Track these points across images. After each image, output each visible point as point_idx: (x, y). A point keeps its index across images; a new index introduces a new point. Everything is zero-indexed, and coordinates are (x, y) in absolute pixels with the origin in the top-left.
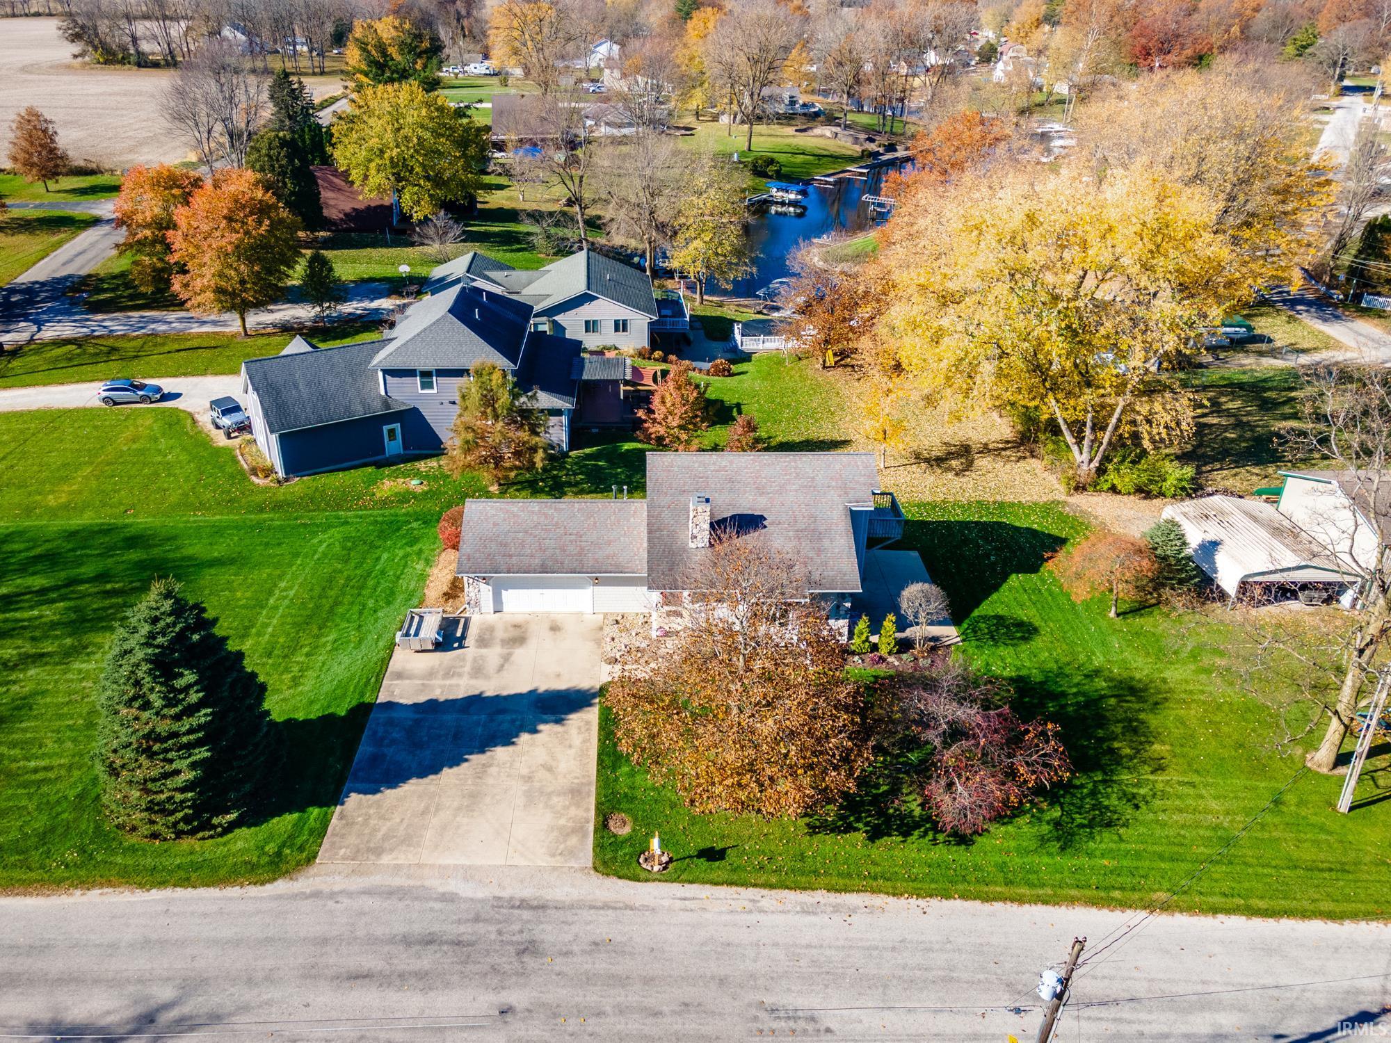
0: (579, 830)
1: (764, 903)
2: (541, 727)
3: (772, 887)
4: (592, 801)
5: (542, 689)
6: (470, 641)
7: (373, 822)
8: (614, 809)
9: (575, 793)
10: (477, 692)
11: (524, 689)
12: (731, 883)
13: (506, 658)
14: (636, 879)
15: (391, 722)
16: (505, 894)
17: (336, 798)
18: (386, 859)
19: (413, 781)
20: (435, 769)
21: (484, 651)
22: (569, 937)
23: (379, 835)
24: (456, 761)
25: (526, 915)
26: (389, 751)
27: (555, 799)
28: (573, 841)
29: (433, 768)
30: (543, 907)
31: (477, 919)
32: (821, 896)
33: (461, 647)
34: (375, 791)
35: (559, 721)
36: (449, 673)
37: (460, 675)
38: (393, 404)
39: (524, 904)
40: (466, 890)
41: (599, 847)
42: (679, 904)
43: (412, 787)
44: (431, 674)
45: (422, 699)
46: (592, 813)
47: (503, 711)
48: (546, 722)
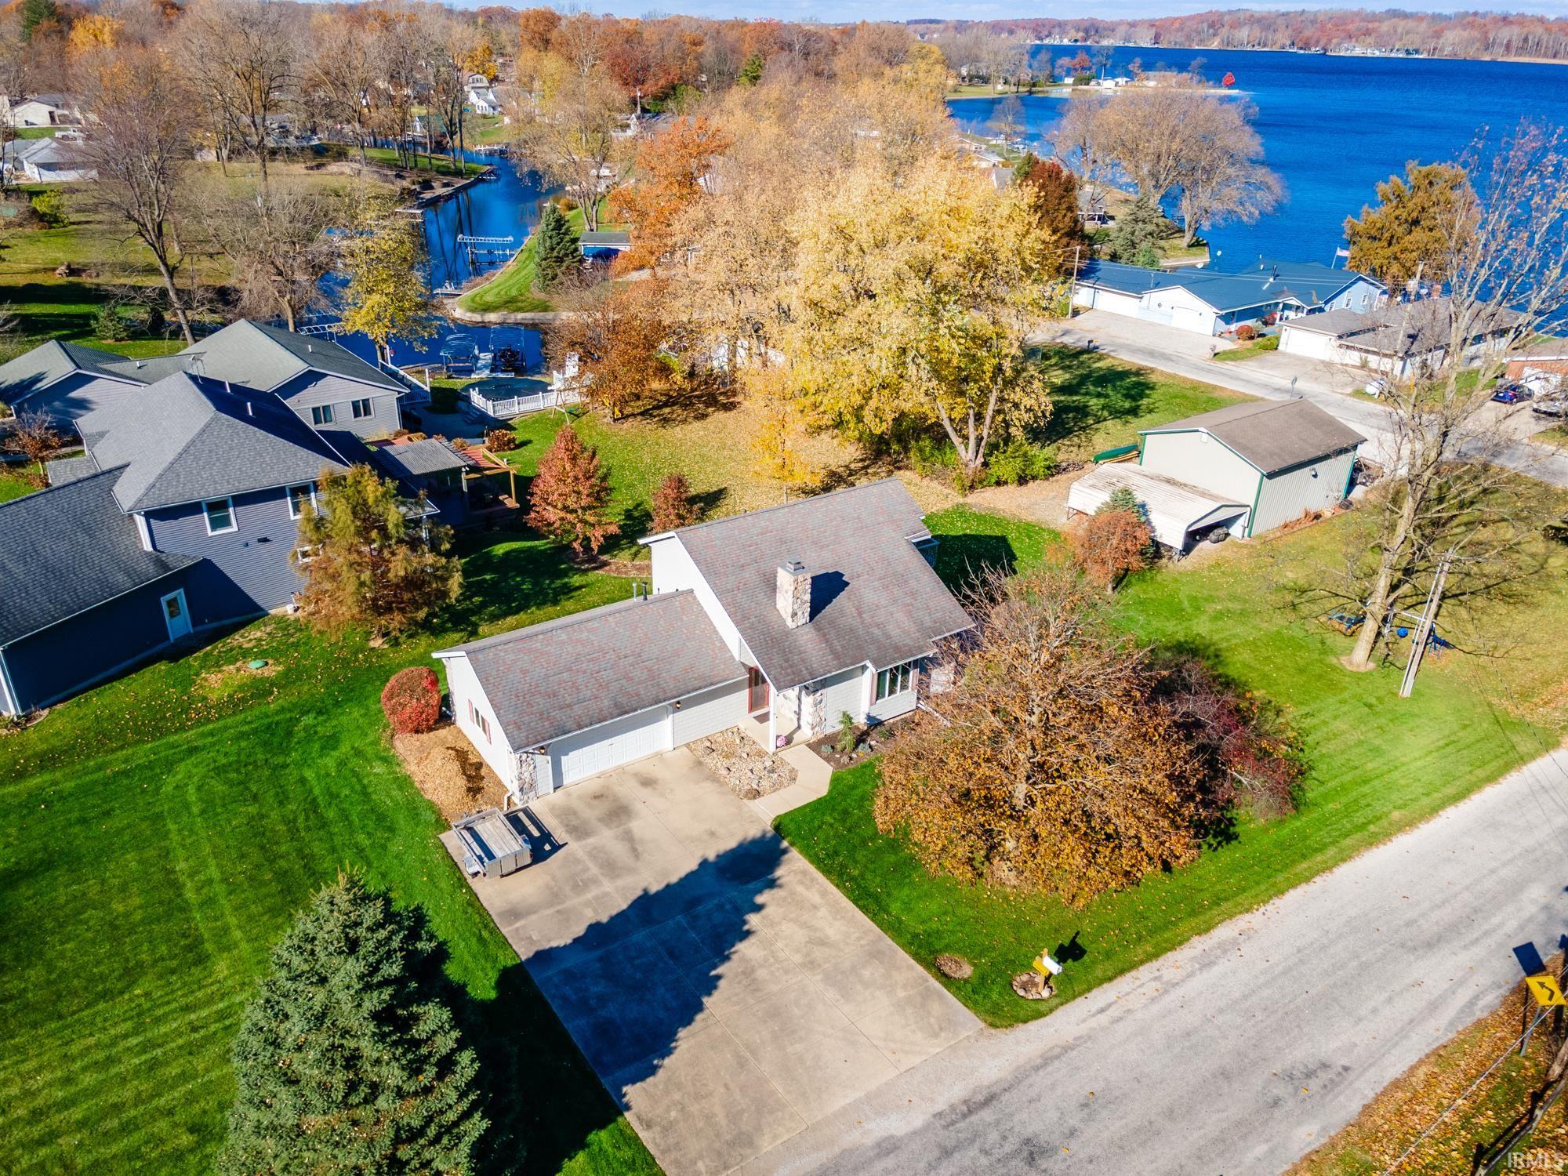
0: (927, 994)
1: (1169, 974)
2: (760, 899)
3: (1156, 956)
4: (904, 957)
5: (711, 856)
6: (559, 834)
7: (694, 1108)
8: (935, 952)
9: (875, 955)
10: (639, 893)
11: (693, 865)
12: (1122, 972)
13: (629, 838)
14: (1039, 1015)
15: (570, 976)
16: (941, 1105)
17: (611, 1110)
18: (766, 1145)
19: (682, 1033)
20: (699, 1007)
21: (591, 840)
22: (1053, 1115)
23: (721, 1119)
24: (710, 985)
25: (987, 1115)
26: (611, 1011)
27: (866, 973)
28: (936, 1008)
29: (689, 1010)
30: (990, 1099)
31: (947, 1153)
32: (1198, 945)
33: (556, 848)
34: (652, 1070)
35: (772, 884)
36: (580, 885)
37: (595, 881)
38: (171, 561)
39: (971, 1108)
40: (896, 1125)
41: (966, 1001)
42: (1103, 1019)
43: (687, 1040)
44: (554, 896)
45: (579, 930)
46: (919, 968)
47: (695, 902)
48: (760, 891)
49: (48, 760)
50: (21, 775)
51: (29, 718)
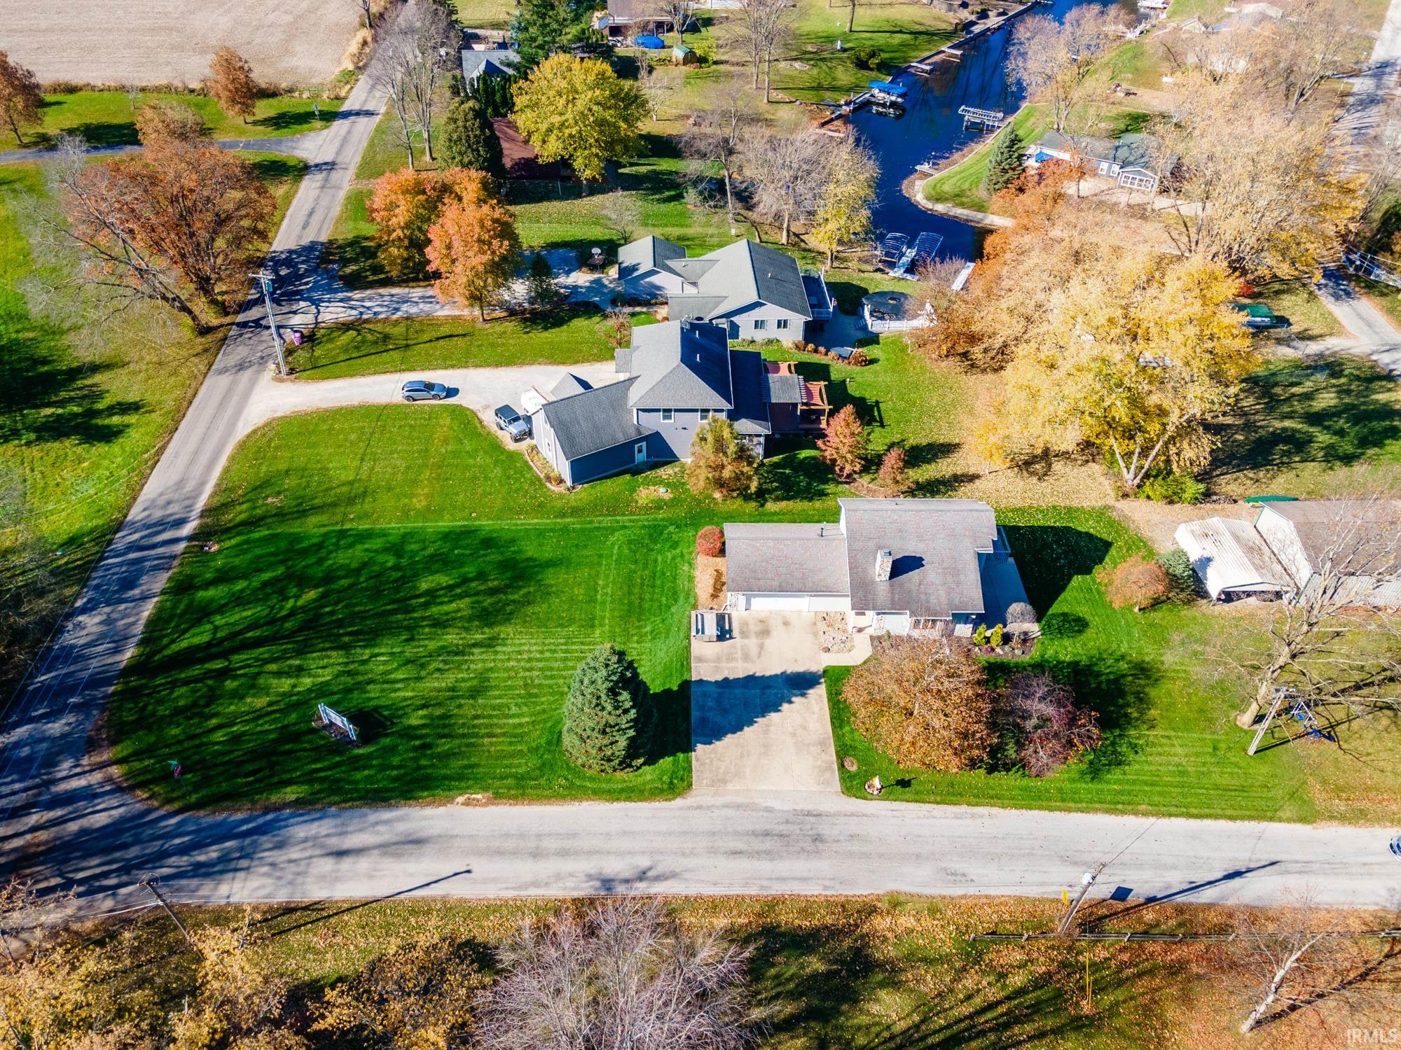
0: (829, 768)
1: (935, 813)
2: (794, 699)
3: (938, 803)
4: (832, 750)
5: (789, 672)
6: (735, 633)
7: (715, 763)
8: (846, 754)
9: (822, 744)
10: (751, 673)
11: (779, 672)
12: (916, 801)
13: (761, 647)
14: (865, 798)
15: (705, 695)
16: (799, 807)
17: (688, 748)
18: (730, 787)
19: (729, 736)
20: (741, 729)
21: (746, 641)
22: (836, 832)
23: (721, 771)
24: (751, 723)
25: (812, 819)
26: (710, 715)
27: (812, 749)
28: (827, 775)
29: (737, 728)
30: (819, 815)
31: (787, 822)
32: (964, 808)
33: (731, 638)
34: (710, 743)
35: (803, 695)
36: (730, 658)
37: (736, 660)
38: (642, 430)
39: (809, 814)
40: (778, 805)
41: (842, 780)
42: (890, 813)
43: (729, 739)
44: (718, 659)
45: (720, 678)
46: (835, 758)
47: (769, 687)
48: (796, 695)
49: (575, 511)
50: (564, 516)
51: (573, 488)
